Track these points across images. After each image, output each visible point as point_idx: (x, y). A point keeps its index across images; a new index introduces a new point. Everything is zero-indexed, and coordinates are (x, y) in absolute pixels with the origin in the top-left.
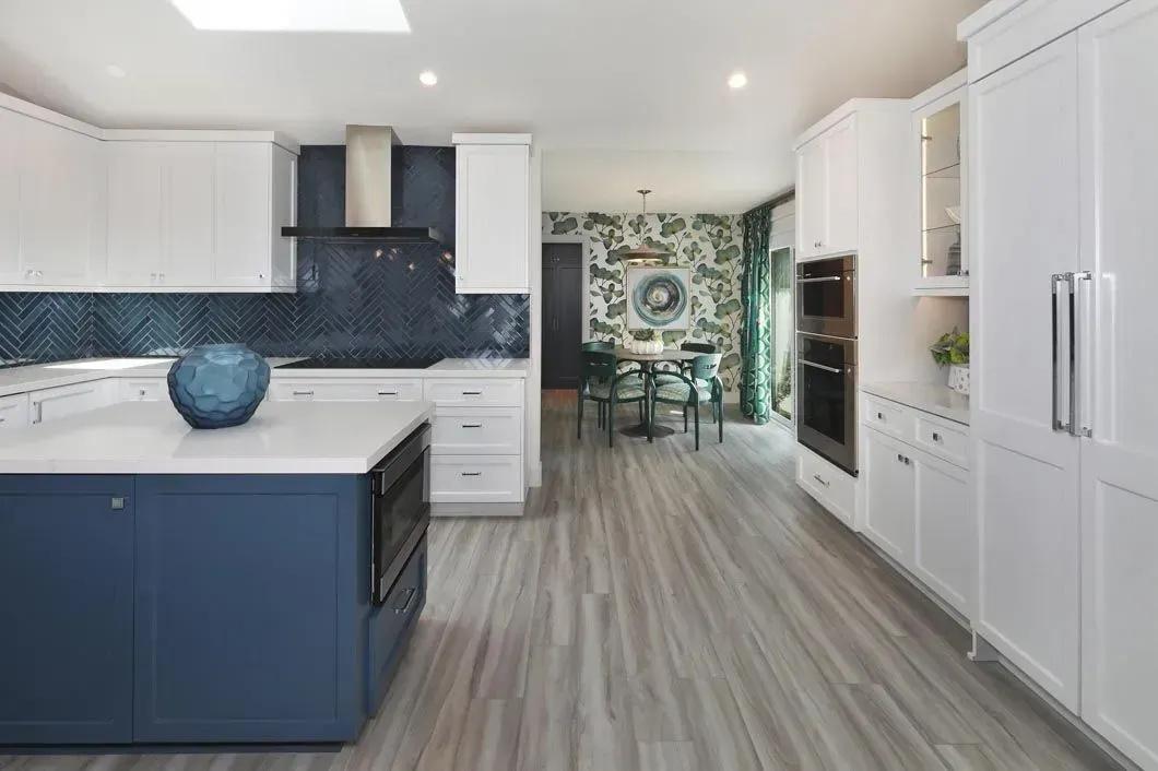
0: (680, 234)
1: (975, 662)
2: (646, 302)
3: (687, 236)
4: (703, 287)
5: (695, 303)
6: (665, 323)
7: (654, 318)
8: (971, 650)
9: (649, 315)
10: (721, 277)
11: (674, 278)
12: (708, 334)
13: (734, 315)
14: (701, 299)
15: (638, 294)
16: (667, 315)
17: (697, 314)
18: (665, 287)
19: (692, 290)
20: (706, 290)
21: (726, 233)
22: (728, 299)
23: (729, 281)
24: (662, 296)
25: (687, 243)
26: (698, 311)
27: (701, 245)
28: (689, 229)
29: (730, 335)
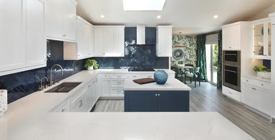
0: (182, 40)
1: (272, 122)
2: (175, 55)
3: (183, 40)
4: (187, 52)
5: (185, 55)
6: (179, 59)
7: (177, 58)
8: (271, 121)
9: (176, 58)
10: (191, 49)
11: (181, 50)
12: (188, 62)
13: (193, 58)
14: (186, 54)
15: (173, 53)
16: (180, 58)
17: (185, 57)
18: (179, 52)
19: (185, 52)
20: (188, 52)
21: (192, 40)
22: (192, 54)
23: (192, 50)
24: (179, 54)
25: (183, 42)
26: (186, 57)
27: (186, 43)
28: (184, 39)
29: (192, 62)
